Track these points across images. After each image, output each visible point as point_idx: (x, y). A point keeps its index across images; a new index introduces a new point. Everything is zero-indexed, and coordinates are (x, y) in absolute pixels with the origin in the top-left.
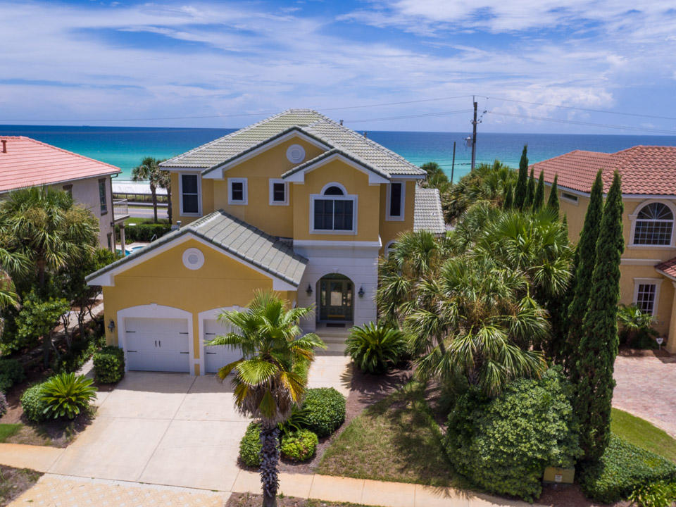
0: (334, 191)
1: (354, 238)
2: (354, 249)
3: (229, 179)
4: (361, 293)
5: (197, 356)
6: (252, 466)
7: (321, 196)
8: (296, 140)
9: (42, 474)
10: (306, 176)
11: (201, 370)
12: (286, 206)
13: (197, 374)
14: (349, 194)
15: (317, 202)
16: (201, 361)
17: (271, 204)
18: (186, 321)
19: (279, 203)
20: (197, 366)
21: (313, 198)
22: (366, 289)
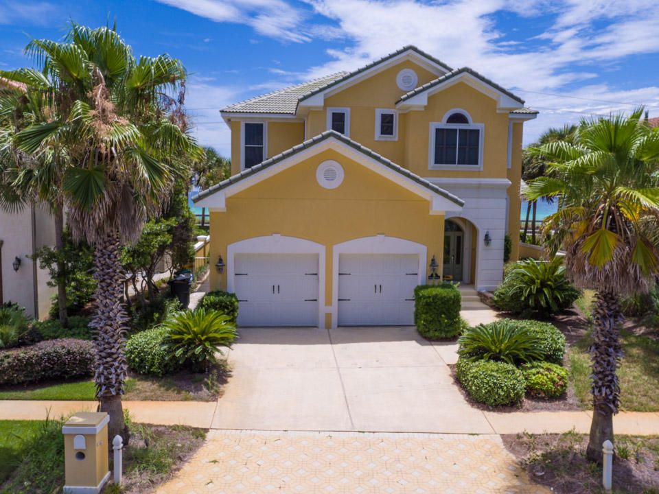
0: (457, 118)
1: (479, 174)
2: (479, 187)
3: (328, 109)
4: (487, 239)
5: (328, 302)
6: (496, 406)
7: (443, 124)
8: (407, 64)
9: (206, 430)
10: (429, 99)
11: (333, 319)
12: (395, 142)
13: (328, 326)
14: (474, 122)
15: (438, 131)
16: (334, 309)
17: (376, 139)
18: (317, 257)
19: (387, 137)
20: (328, 316)
21: (433, 126)
22: (491, 236)
